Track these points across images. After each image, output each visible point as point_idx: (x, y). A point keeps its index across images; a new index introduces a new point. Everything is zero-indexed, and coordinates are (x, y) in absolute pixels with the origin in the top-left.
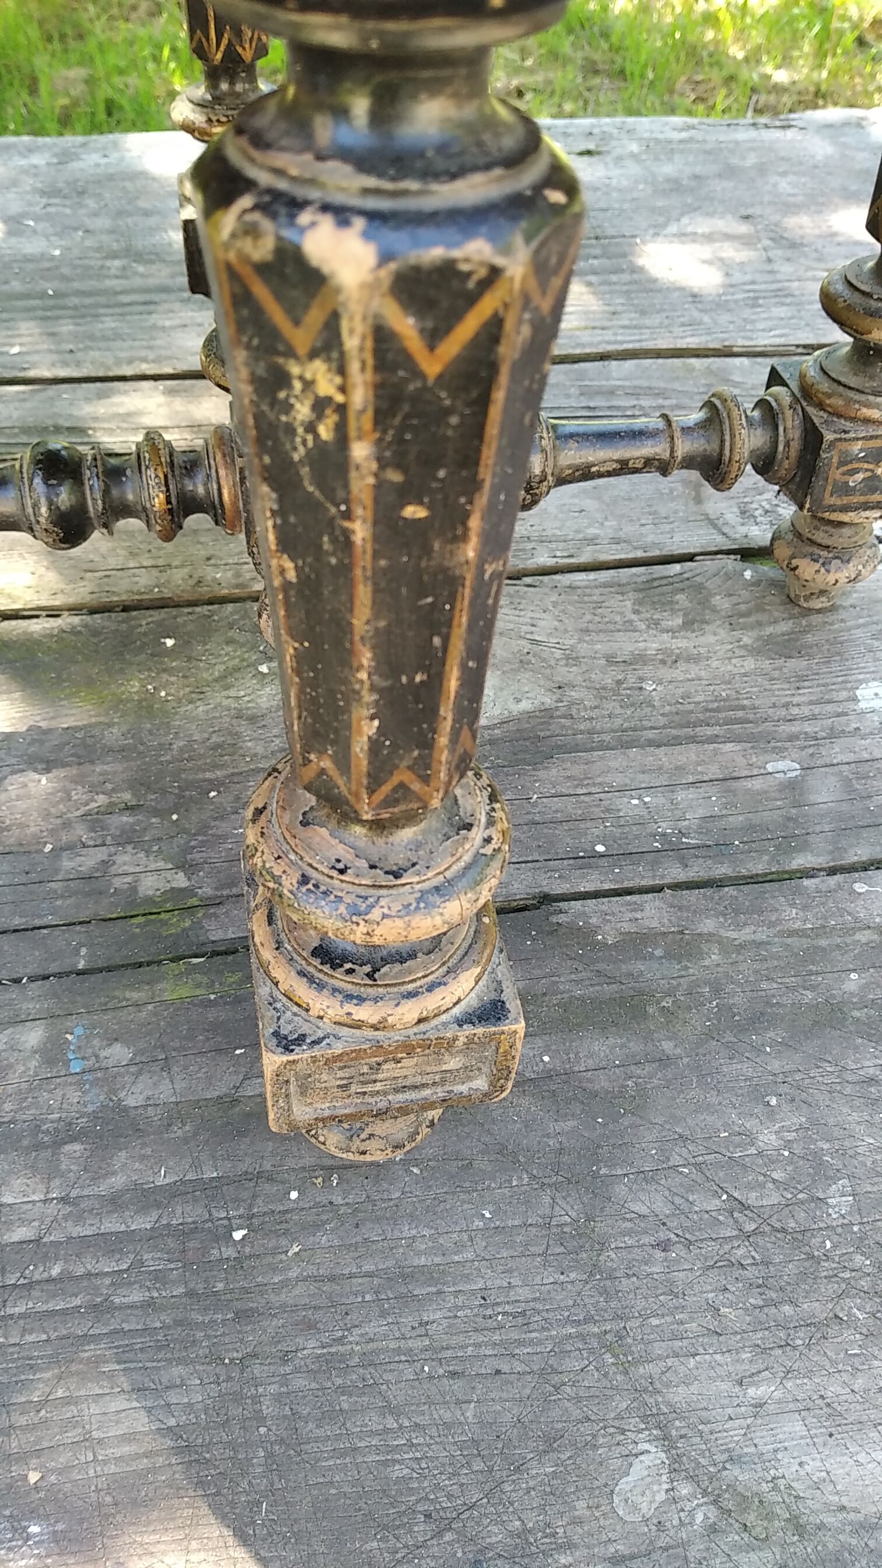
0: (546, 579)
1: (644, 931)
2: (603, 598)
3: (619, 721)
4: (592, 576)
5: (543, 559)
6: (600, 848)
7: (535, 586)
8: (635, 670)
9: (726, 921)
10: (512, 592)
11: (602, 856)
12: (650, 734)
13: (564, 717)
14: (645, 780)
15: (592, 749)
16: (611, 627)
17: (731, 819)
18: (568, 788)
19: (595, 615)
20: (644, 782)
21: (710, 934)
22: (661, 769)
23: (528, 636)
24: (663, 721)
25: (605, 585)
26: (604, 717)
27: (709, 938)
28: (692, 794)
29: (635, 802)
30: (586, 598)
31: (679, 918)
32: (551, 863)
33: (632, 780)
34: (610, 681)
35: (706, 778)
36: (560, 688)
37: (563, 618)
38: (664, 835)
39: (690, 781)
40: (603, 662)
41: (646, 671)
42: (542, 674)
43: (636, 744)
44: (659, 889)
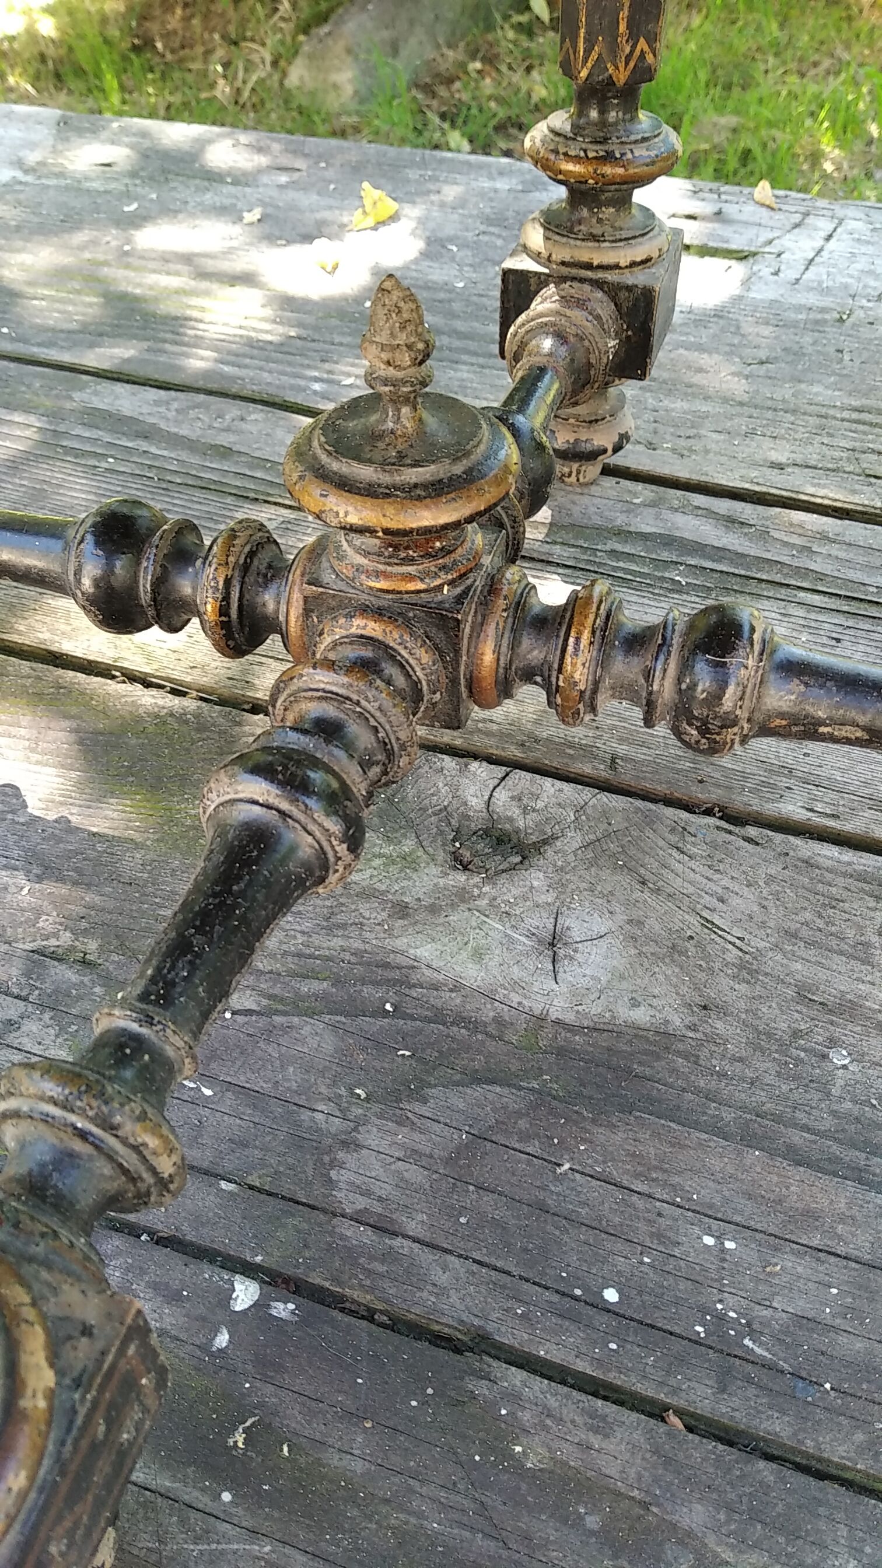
0: (778, 837)
1: (590, 1474)
2: (846, 894)
3: (761, 1096)
4: (848, 856)
5: (793, 809)
6: (611, 1295)
7: (757, 844)
8: (832, 1023)
9: (728, 1522)
10: (720, 840)
11: (607, 1309)
12: (797, 1138)
13: (686, 1056)
14: (746, 1211)
15: (696, 1126)
16: (834, 943)
17: (843, 1339)
18: (626, 1172)
19: (820, 916)
20: (741, 1213)
21: (690, 1534)
22: (780, 1202)
23: (706, 914)
24: (828, 1123)
25: (862, 877)
26: (743, 1079)
27: (686, 1539)
28: (803, 1267)
29: (709, 1241)
30: (820, 887)
31: (656, 1480)
32: (526, 1286)
33: (726, 1200)
34: (784, 1026)
35: (841, 1250)
36: (705, 1008)
37: (770, 904)
38: (721, 1317)
39: (815, 1243)
40: (791, 992)
41: (850, 1032)
42: (691, 977)
43: (766, 1144)
44: (657, 1412)
